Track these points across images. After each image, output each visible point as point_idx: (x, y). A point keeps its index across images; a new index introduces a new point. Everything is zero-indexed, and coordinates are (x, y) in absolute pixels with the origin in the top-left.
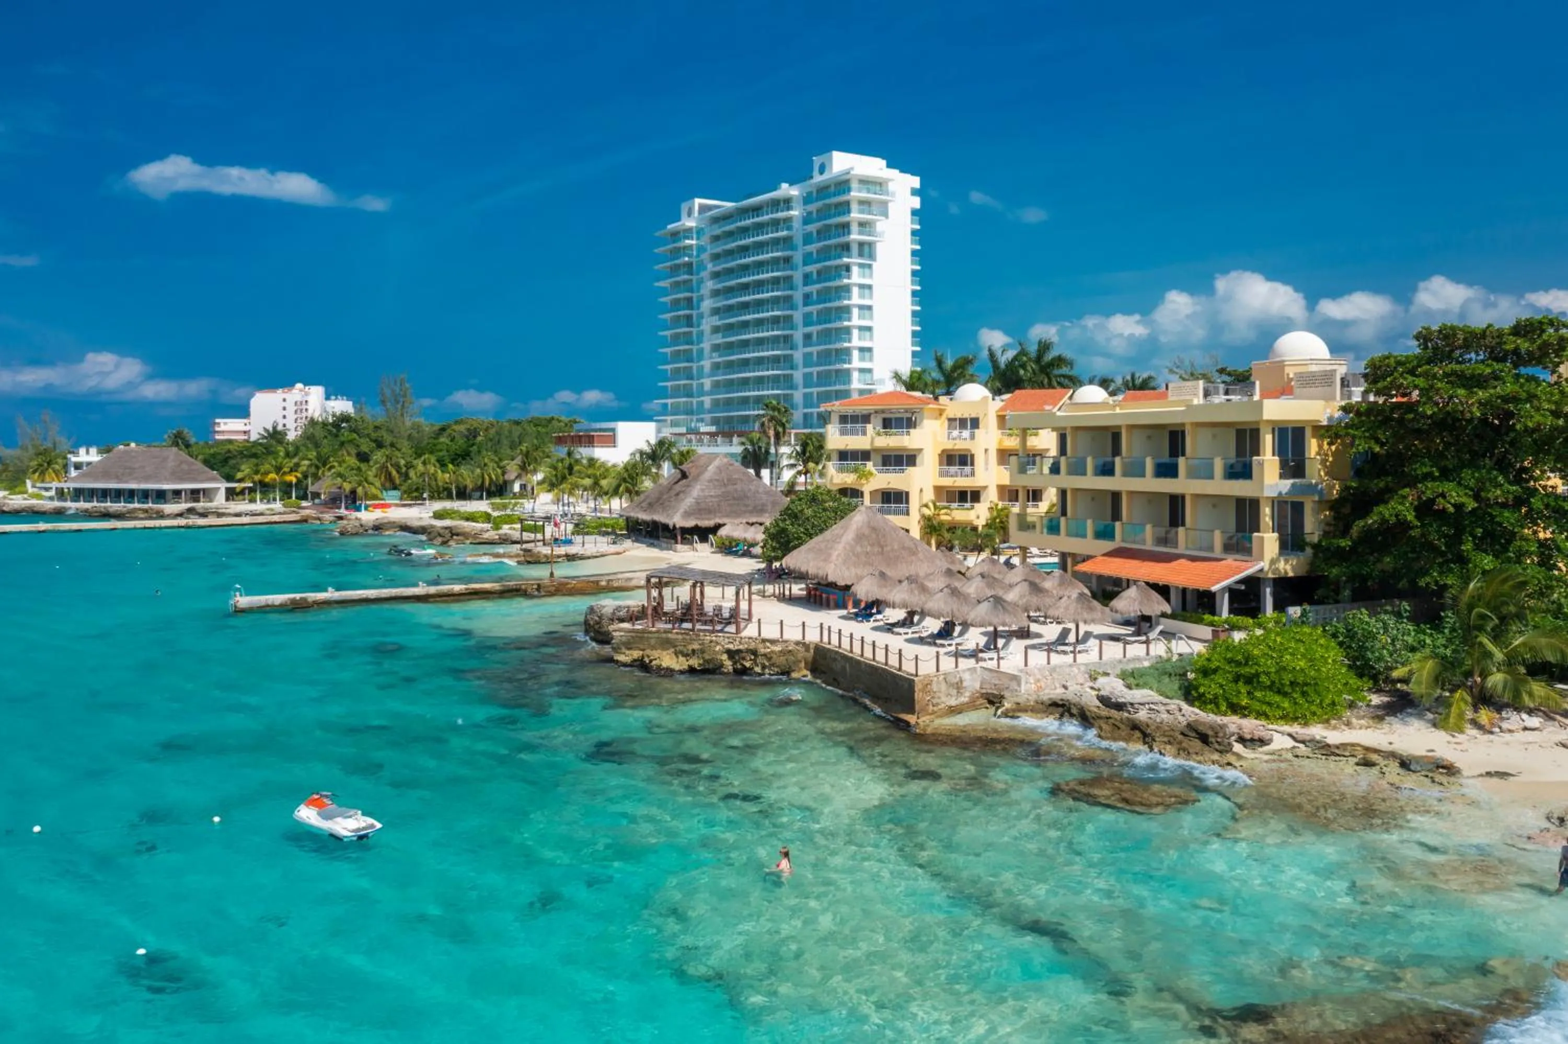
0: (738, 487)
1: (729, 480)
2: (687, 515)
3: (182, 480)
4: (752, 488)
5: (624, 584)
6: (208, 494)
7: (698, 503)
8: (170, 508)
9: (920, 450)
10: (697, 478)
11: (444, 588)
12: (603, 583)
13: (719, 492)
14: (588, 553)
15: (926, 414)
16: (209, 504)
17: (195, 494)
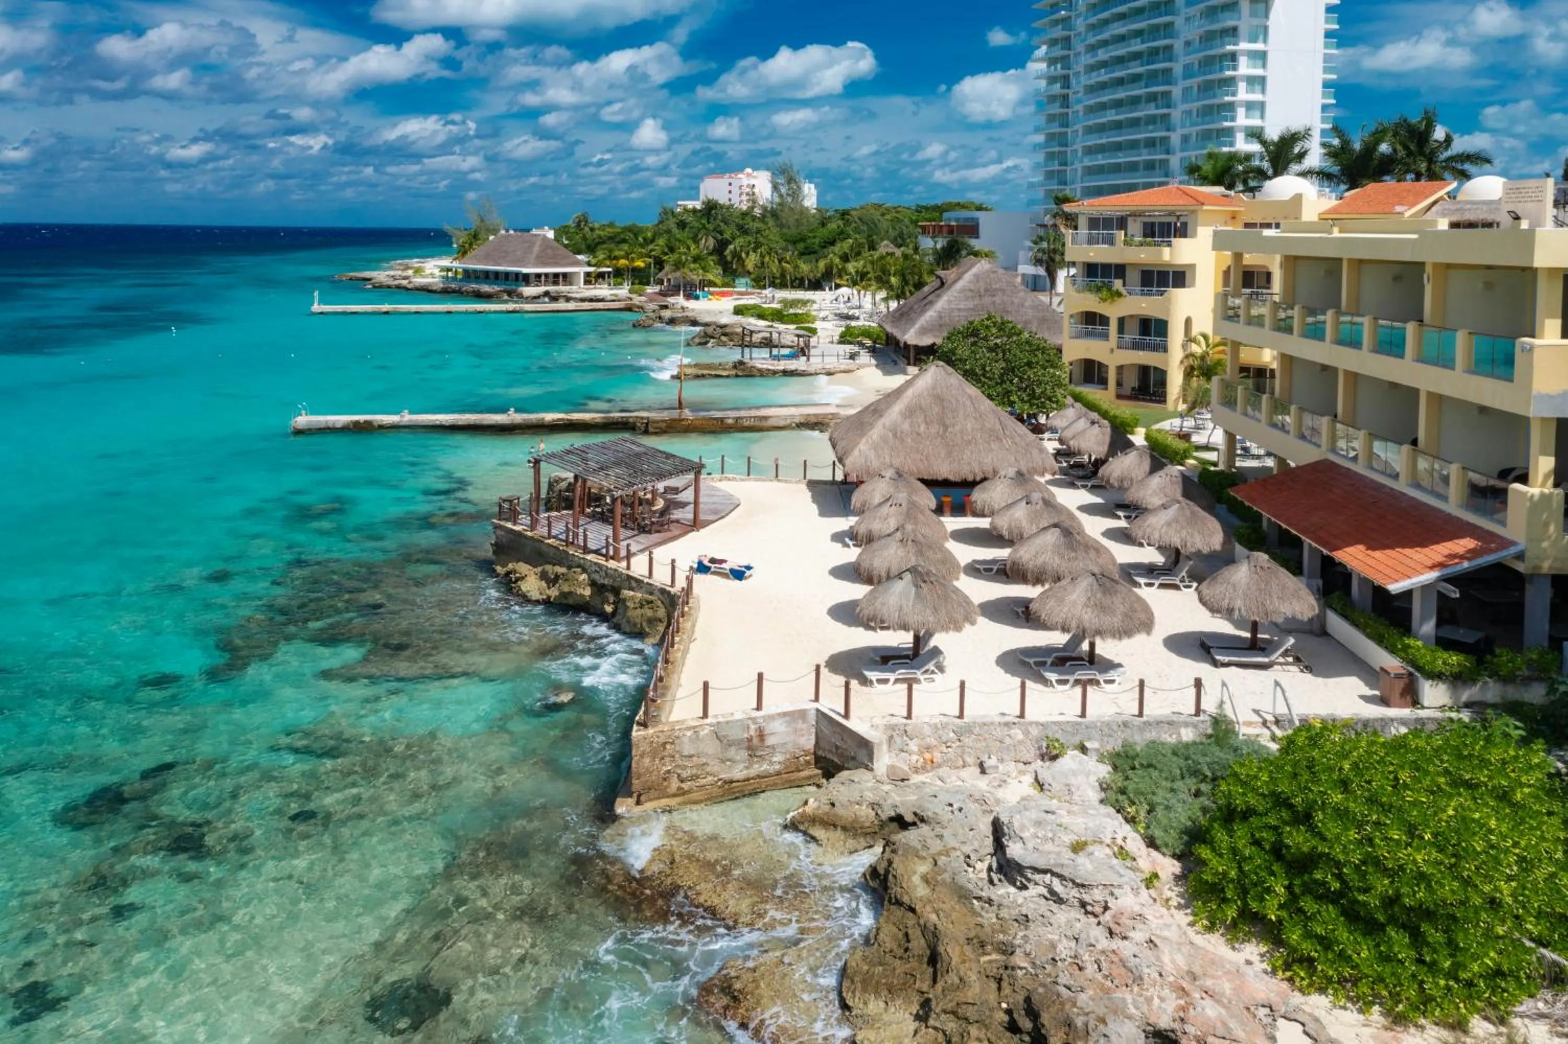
0: (997, 299)
1: (986, 290)
2: (924, 331)
3: (545, 264)
4: (1016, 301)
5: (757, 423)
6: (566, 278)
7: (941, 317)
8: (529, 291)
9: (1192, 267)
10: (950, 286)
11: (533, 417)
12: (730, 421)
13: (970, 304)
14: (811, 369)
15: (1201, 217)
16: (567, 288)
17: (555, 278)
